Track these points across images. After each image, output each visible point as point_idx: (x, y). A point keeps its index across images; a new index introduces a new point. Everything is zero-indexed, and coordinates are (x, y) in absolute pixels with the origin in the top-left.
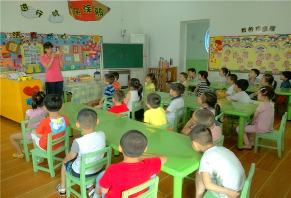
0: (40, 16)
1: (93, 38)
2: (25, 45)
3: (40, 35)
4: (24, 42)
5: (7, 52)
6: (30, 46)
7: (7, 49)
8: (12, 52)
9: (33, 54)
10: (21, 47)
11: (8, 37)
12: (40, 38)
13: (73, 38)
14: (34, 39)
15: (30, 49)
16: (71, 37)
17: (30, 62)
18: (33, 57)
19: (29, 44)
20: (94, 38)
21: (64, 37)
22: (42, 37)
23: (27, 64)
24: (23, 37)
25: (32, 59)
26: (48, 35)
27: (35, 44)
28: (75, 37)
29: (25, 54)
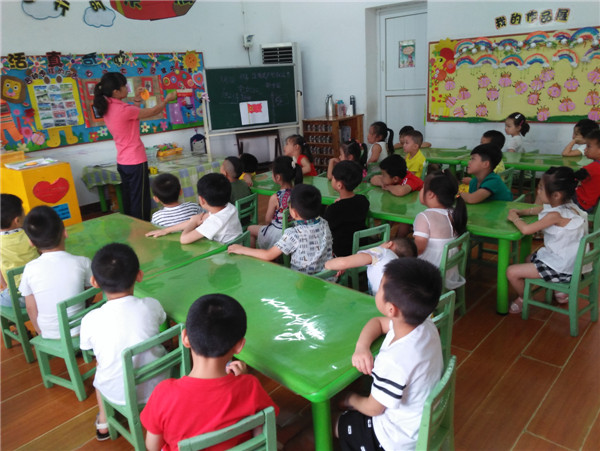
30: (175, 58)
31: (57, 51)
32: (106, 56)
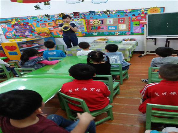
0: (83, 1)
1: (147, 11)
7: (55, 24)
11: (56, 16)
13: (119, 12)
19: (73, 20)
21: (108, 13)
22: (84, 14)
26: (90, 13)
27: (78, 20)
30: (143, 10)
31: (78, 12)
32: (101, 12)
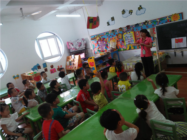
0: (131, 14)
1: (170, 18)
2: (125, 34)
3: (132, 26)
4: (124, 32)
5: (118, 39)
6: (127, 34)
7: (118, 38)
8: (120, 39)
9: (129, 39)
10: (123, 35)
11: (118, 31)
12: (132, 28)
13: (153, 22)
14: (129, 29)
15: (127, 36)
16: (151, 22)
17: (128, 43)
18: (129, 40)
19: (127, 33)
20: (172, 17)
21: (146, 23)
22: (133, 27)
23: (127, 44)
24: (123, 29)
25: (129, 42)
26: (136, 25)
27: (130, 32)
28: (154, 21)
29: (125, 39)
